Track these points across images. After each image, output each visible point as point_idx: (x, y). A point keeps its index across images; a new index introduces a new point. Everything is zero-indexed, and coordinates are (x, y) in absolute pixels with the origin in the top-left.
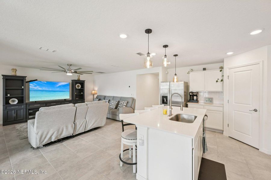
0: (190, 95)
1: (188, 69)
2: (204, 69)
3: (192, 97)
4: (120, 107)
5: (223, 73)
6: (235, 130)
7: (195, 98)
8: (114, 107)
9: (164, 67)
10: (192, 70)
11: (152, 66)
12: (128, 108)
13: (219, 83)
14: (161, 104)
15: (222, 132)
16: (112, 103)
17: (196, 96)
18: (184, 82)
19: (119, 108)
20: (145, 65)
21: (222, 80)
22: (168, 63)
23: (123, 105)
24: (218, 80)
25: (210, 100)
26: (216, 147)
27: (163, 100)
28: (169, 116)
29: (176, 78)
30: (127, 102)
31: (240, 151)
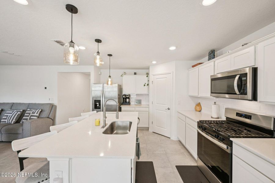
0: (123, 98)
1: (122, 71)
2: (135, 74)
3: (125, 99)
4: (27, 119)
5: (149, 78)
6: (157, 126)
7: (128, 100)
8: (14, 120)
9: (97, 67)
10: (125, 73)
11: (77, 61)
12: (42, 119)
13: (146, 86)
14: (93, 110)
15: (147, 129)
16: (9, 115)
17: (129, 98)
18: (118, 85)
19: (23, 122)
20: (66, 59)
21: (148, 85)
22: (101, 63)
23: (32, 116)
24: (145, 84)
25: (139, 102)
26: (145, 145)
27: (96, 105)
28: (103, 127)
29: (111, 81)
30: (40, 110)
31: (161, 143)
